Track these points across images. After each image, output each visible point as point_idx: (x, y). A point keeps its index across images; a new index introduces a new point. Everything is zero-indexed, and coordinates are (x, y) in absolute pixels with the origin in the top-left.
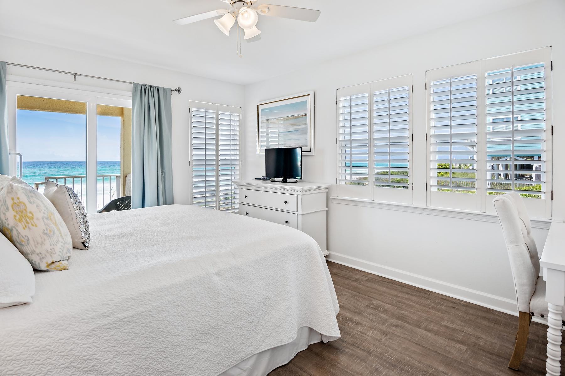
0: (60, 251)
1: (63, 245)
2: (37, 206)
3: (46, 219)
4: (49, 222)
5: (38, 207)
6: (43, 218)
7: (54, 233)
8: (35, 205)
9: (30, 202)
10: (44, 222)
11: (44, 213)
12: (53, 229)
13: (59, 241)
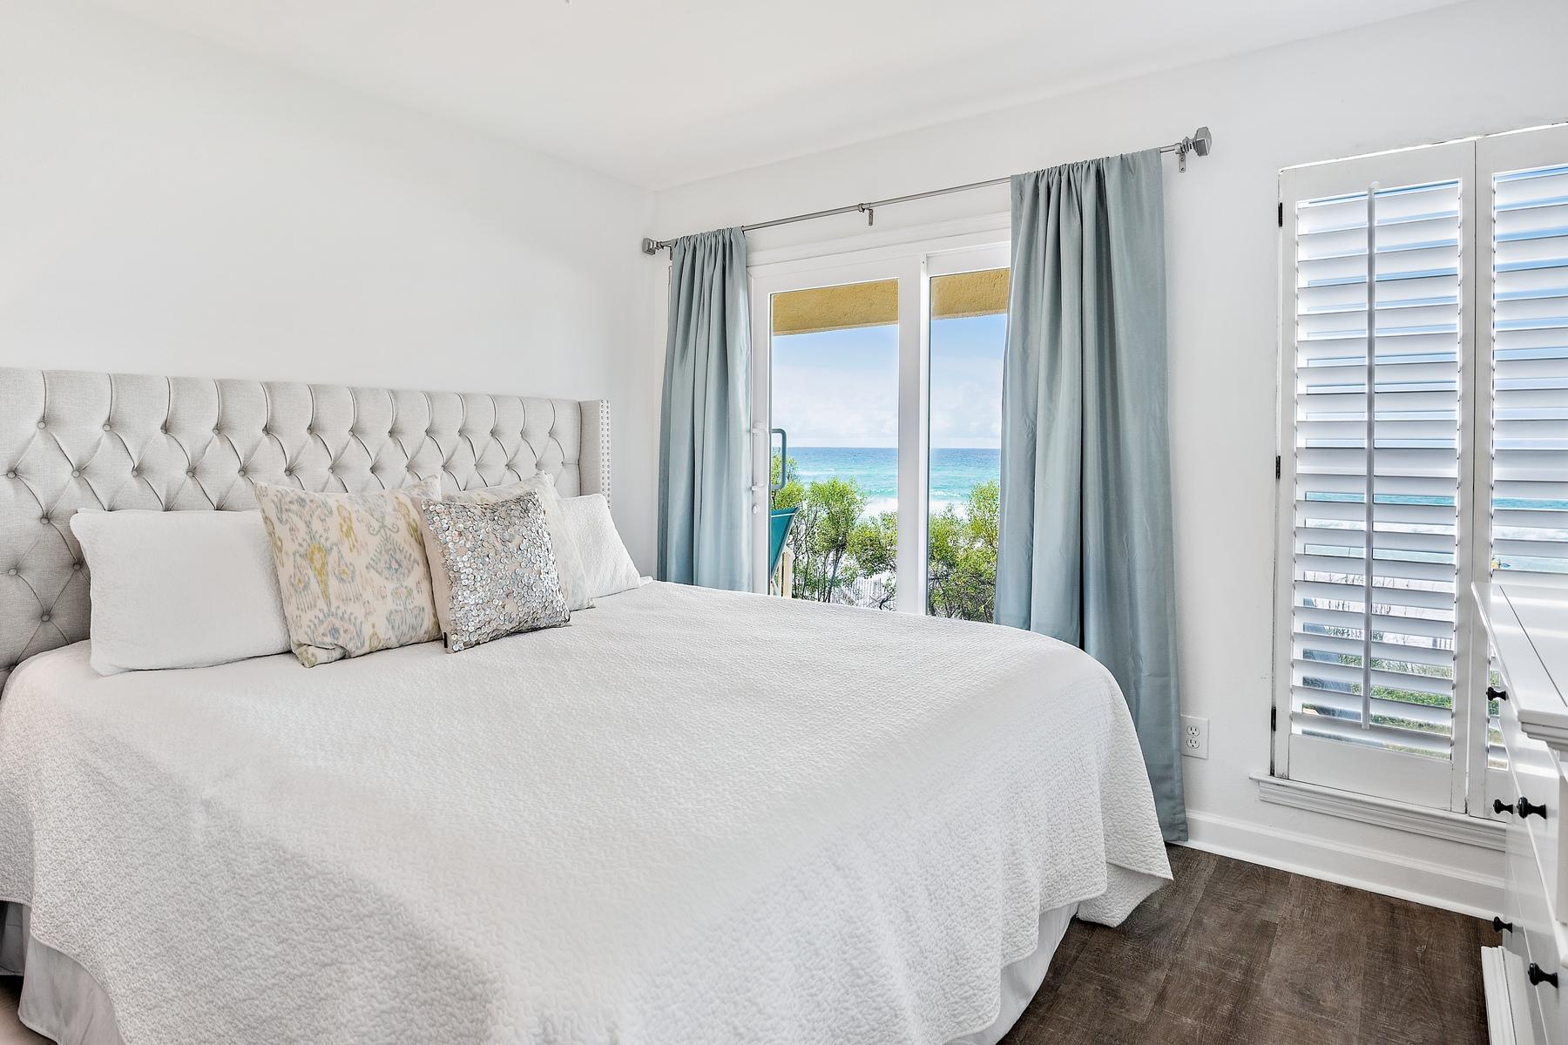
0: (309, 627)
1: (321, 616)
2: (291, 529)
3: (300, 556)
4: (304, 563)
5: (293, 532)
6: (294, 554)
7: (306, 587)
8: (288, 526)
9: (280, 520)
10: (295, 561)
11: (300, 545)
12: (307, 579)
13: (315, 606)
